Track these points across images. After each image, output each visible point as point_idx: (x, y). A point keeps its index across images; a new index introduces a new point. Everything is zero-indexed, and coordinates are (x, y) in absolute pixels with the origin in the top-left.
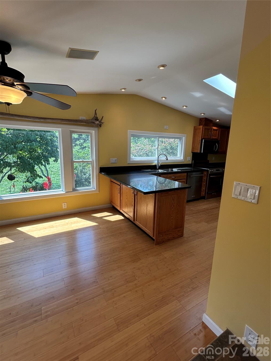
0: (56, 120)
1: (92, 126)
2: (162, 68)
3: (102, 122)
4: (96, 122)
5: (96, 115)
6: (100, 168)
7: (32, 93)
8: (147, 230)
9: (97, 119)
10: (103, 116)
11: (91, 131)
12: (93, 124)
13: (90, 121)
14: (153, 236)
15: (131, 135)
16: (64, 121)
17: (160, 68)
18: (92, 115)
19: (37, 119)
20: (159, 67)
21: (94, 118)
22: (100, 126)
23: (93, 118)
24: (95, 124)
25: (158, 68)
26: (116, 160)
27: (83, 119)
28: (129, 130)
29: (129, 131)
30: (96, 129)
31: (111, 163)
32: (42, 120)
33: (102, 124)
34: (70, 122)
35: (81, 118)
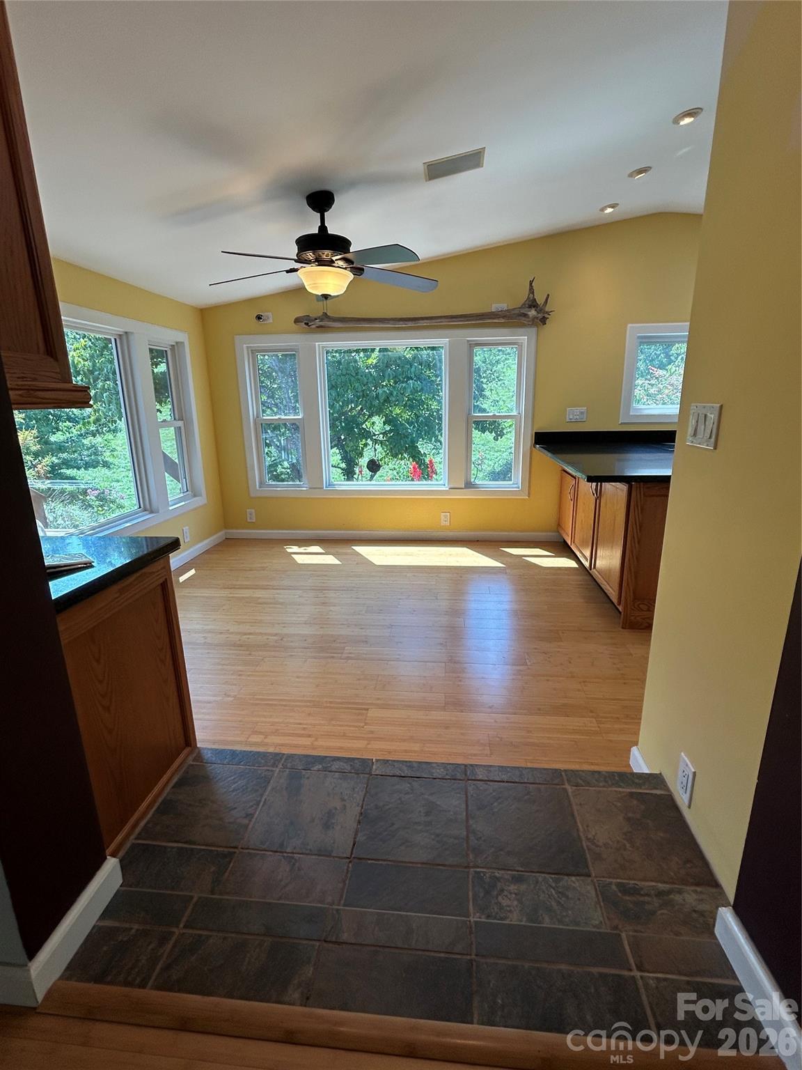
0: (439, 321)
1: (523, 326)
2: (688, 120)
3: (547, 309)
4: (530, 311)
5: (531, 295)
6: (536, 434)
7: (363, 270)
8: (610, 589)
9: (533, 304)
10: (548, 295)
11: (519, 339)
12: (523, 319)
13: (516, 312)
14: (619, 603)
15: (639, 337)
16: (454, 320)
17: (682, 123)
18: (523, 296)
19: (401, 323)
20: (676, 121)
21: (527, 302)
22: (543, 321)
23: (524, 304)
24: (528, 317)
25: (676, 126)
26: (582, 413)
27: (500, 310)
28: (632, 323)
29: (631, 327)
30: (533, 330)
31: (567, 420)
32: (410, 324)
33: (546, 316)
34: (467, 320)
35: (495, 307)
